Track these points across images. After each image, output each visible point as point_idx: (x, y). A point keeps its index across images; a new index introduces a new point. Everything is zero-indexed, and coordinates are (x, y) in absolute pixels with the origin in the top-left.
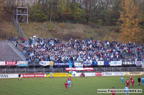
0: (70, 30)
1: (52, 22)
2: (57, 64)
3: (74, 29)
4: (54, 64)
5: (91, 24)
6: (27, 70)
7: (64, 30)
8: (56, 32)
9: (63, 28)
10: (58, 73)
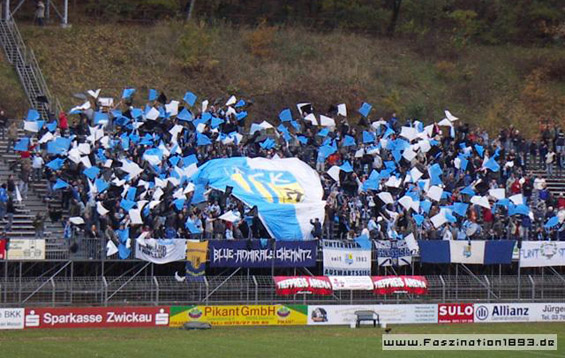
0: (297, 66)
1: (198, 24)
2: (229, 255)
3: (322, 61)
4: (210, 255)
5: (413, 36)
6: (64, 285)
7: (266, 68)
8: (223, 77)
9: (259, 56)
10: (234, 307)
